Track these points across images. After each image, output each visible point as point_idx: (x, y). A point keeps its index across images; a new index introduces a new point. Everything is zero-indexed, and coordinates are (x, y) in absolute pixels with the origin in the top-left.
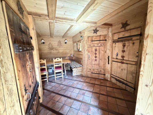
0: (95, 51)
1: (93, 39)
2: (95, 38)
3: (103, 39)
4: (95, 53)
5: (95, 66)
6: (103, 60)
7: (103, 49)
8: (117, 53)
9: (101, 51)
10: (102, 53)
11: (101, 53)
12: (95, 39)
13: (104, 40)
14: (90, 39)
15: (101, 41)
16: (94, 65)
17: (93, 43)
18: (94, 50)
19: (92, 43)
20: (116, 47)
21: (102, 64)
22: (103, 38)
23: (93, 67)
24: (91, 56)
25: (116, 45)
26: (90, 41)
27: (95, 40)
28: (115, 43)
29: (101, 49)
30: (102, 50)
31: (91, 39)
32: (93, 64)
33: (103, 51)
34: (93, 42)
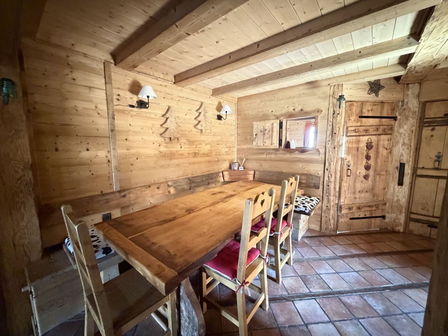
0: (365, 148)
1: (364, 111)
2: (370, 108)
3: (388, 114)
4: (365, 154)
5: (363, 195)
6: (384, 177)
7: (386, 143)
8: (440, 153)
9: (381, 149)
10: (382, 154)
11: (380, 155)
12: (368, 111)
13: (390, 116)
14: (355, 109)
15: (384, 120)
16: (359, 192)
17: (364, 124)
18: (363, 145)
19: (359, 124)
20: (434, 138)
21: (380, 186)
22: (390, 112)
23: (355, 198)
24: (354, 164)
25: (435, 131)
26: (356, 115)
27: (370, 115)
28: (431, 128)
29: (381, 143)
30: (384, 147)
31: (358, 111)
32: (357, 190)
33: (387, 149)
34: (364, 119)
